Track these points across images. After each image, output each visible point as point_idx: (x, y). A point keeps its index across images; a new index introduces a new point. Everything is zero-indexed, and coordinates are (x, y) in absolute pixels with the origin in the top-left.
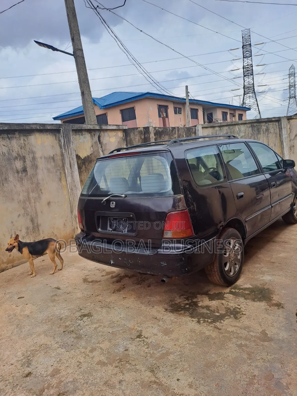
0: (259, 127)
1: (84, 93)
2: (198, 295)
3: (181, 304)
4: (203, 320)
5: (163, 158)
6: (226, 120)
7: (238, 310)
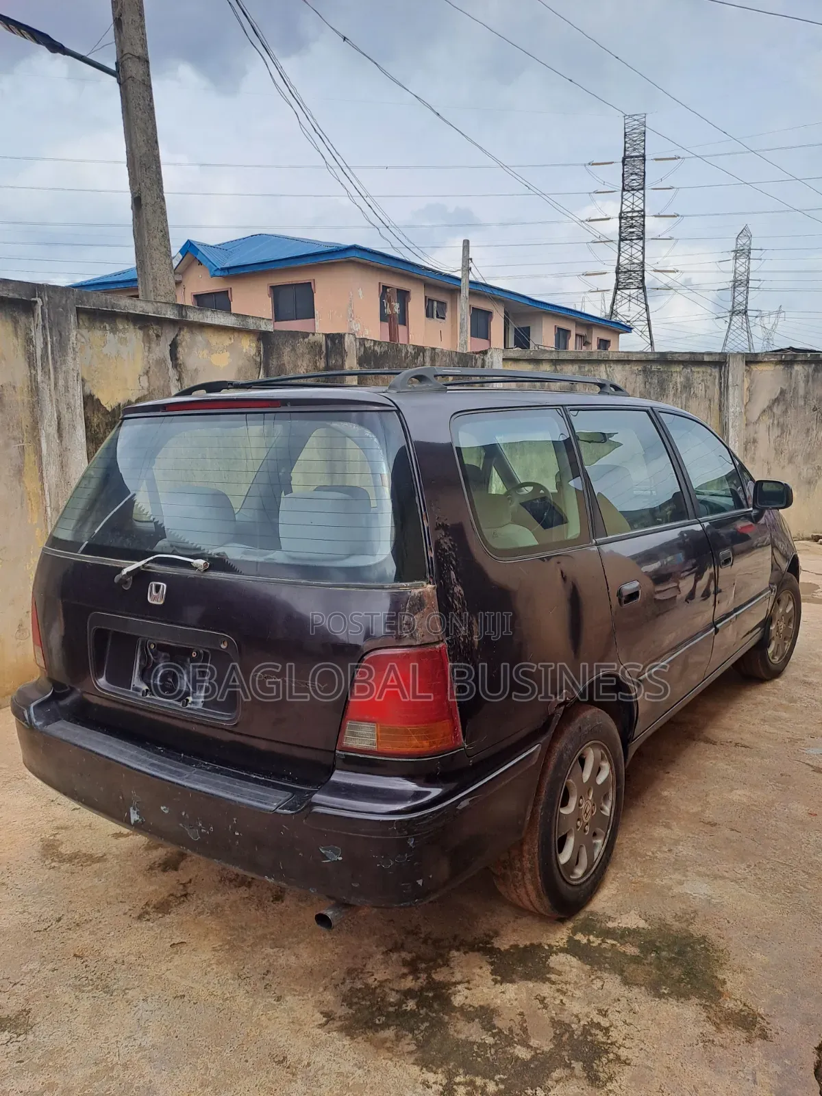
0: (664, 376)
1: (142, 202)
2: (454, 953)
3: (387, 990)
4: (465, 1084)
5: (368, 433)
6: (566, 347)
7: (601, 1037)
